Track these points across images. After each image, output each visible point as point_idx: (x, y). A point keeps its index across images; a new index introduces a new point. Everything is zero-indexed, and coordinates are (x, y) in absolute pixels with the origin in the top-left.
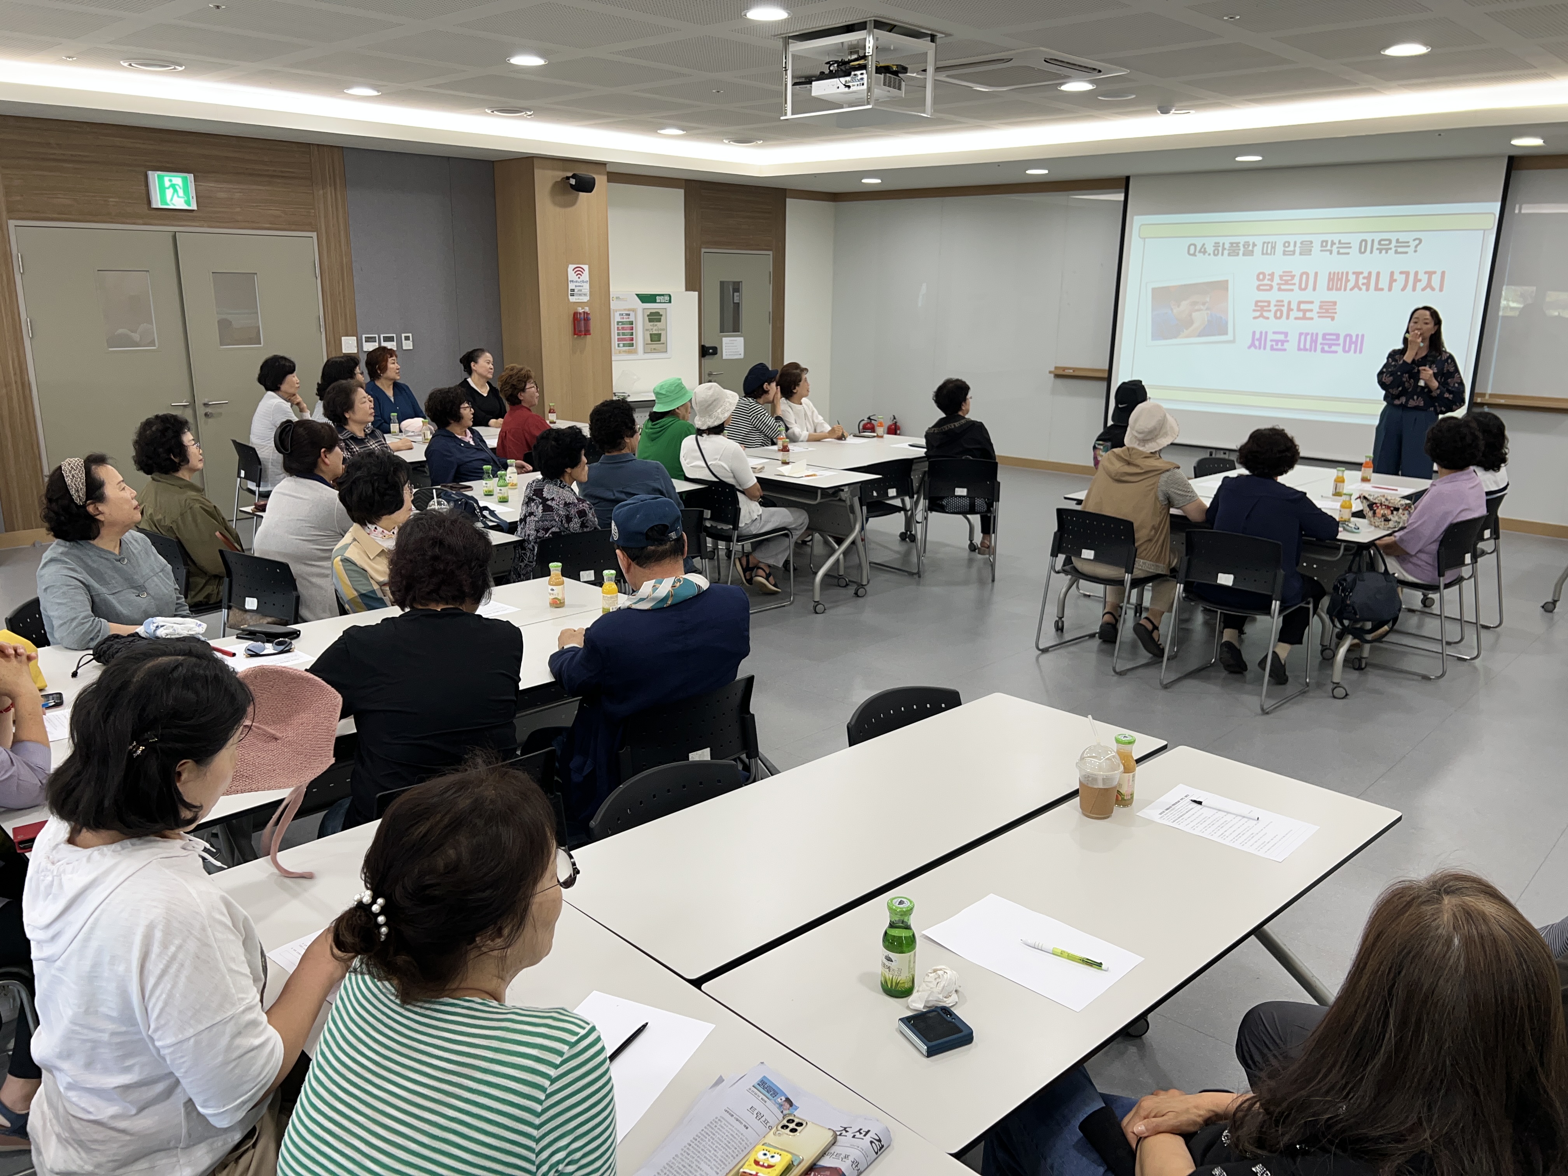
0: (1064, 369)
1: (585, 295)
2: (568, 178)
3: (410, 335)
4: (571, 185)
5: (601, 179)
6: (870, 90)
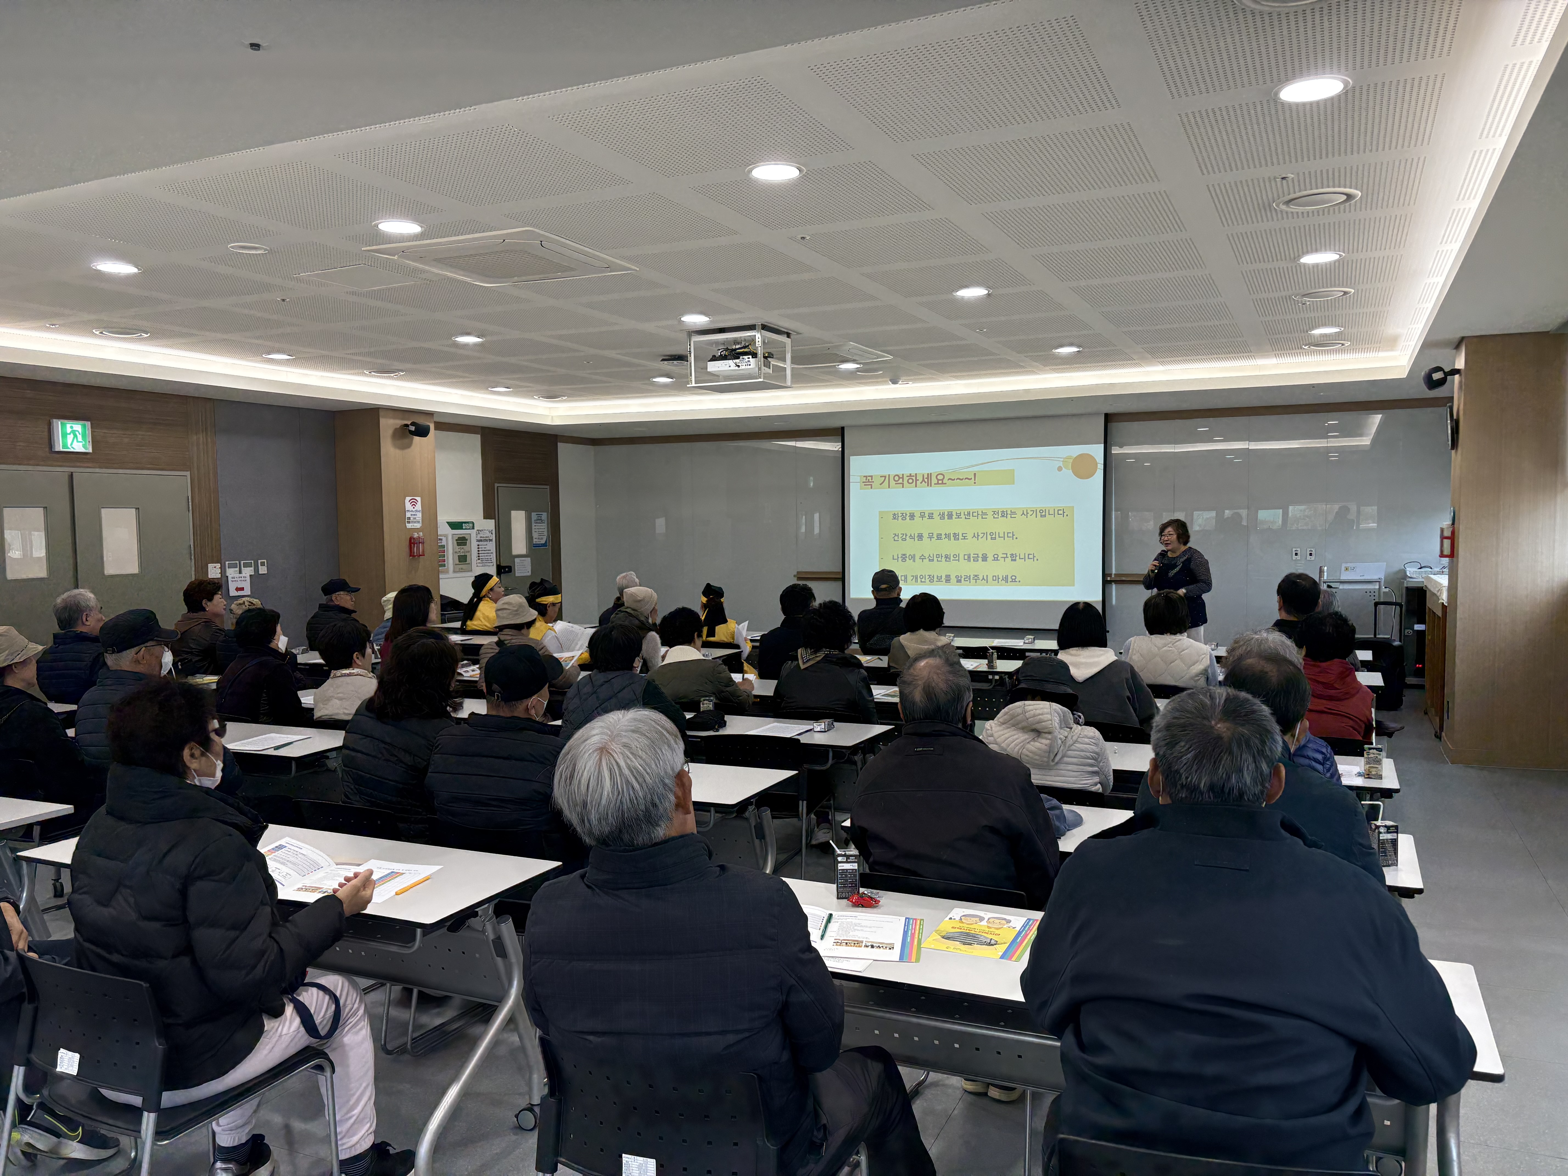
0: (805, 573)
1: (419, 522)
2: (407, 425)
3: (265, 561)
4: (410, 431)
5: (432, 426)
6: (760, 369)
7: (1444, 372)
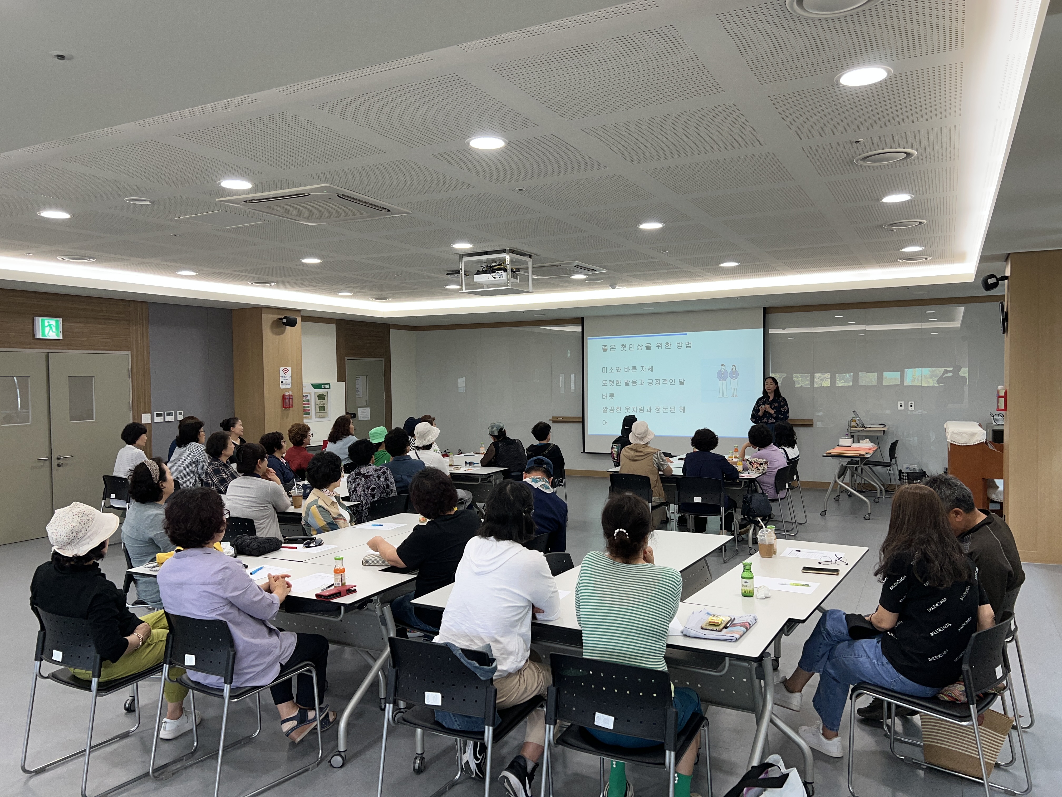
0: (557, 418)
1: (289, 384)
2: (281, 319)
3: (182, 411)
4: (284, 323)
5: (299, 319)
6: (508, 280)
7: (997, 279)
